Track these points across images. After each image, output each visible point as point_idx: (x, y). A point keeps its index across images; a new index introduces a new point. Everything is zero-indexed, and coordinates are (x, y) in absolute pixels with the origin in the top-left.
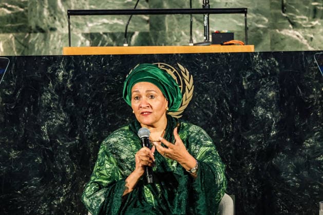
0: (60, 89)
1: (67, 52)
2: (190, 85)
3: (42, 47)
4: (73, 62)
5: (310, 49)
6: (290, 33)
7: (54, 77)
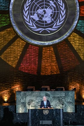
0: (38, 112)
2: (48, 111)
4: (39, 109)
5: (58, 108)
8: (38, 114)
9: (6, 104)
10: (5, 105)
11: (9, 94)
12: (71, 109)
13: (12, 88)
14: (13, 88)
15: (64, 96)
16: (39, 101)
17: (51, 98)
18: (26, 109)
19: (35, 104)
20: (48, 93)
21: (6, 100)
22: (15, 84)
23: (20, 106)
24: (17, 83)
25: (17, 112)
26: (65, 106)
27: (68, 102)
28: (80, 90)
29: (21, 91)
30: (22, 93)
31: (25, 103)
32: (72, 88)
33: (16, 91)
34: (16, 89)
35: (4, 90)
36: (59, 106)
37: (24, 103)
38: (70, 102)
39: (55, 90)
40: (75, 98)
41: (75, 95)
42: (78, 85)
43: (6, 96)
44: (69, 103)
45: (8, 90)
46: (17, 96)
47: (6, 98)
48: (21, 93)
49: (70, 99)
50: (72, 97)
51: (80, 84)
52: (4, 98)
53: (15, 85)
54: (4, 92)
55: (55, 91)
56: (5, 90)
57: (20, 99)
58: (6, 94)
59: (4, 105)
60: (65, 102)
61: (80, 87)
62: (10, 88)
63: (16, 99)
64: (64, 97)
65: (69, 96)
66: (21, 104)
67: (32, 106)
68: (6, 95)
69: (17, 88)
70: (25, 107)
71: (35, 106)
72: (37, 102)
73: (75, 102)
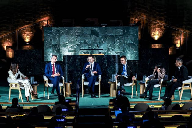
0: (79, 60)
1: (80, 55)
2: (96, 59)
3: (77, 54)
4: (81, 56)
5: (112, 54)
6: (110, 52)
7: (78, 58)
8: (79, 64)
9: (27, 47)
10: (26, 49)
11: (31, 31)
12: (132, 55)
13: (37, 21)
14: (39, 21)
15: (121, 34)
16: (81, 43)
17: (101, 37)
18: (60, 55)
19: (75, 47)
20: (96, 29)
21: (27, 40)
22: (42, 14)
23: (51, 50)
24: (46, 13)
25: (45, 61)
26: (123, 51)
27: (127, 44)
28: (147, 24)
29: (52, 27)
30: (54, 29)
31: (59, 46)
32: (135, 21)
33: (43, 26)
34: (43, 23)
35: (24, 25)
36: (113, 50)
37: (56, 45)
38: (132, 44)
39: (106, 24)
40: (139, 37)
41: (139, 33)
42: (144, 16)
43: (27, 35)
44: (130, 45)
45: (31, 25)
46: (45, 35)
47: (28, 37)
48: (51, 29)
49: (132, 40)
50: (134, 36)
51: (147, 15)
52: (25, 37)
53: (42, 16)
54: (24, 27)
55: (106, 26)
56: (26, 24)
57: (51, 40)
58: (27, 31)
59: (24, 49)
60: (123, 44)
61: (147, 20)
62: (35, 21)
63: (43, 40)
64: (122, 36)
65: (129, 34)
66: (52, 48)
67: (69, 51)
68: (27, 33)
69: (46, 22)
70: (58, 52)
71: (74, 51)
72: (77, 44)
73: (139, 44)
